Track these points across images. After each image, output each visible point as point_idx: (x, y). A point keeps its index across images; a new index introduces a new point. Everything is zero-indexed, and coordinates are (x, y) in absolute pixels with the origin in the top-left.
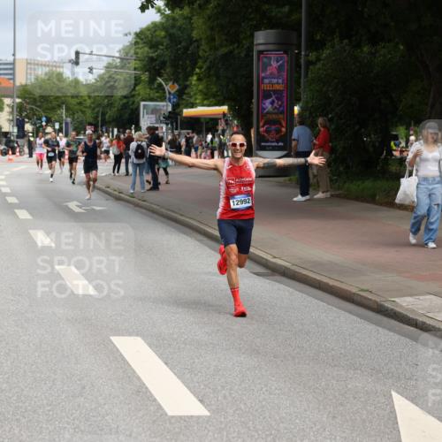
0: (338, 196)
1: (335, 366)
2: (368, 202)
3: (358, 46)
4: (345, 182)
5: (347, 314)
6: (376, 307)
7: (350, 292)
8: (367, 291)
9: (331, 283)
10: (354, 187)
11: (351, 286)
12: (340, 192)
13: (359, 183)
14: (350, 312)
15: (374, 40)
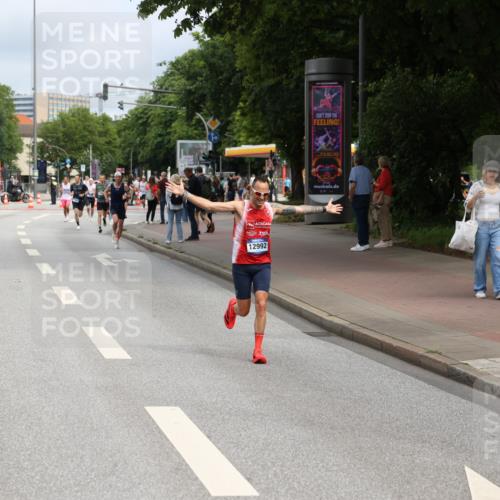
0: (402, 245)
1: (400, 438)
2: (436, 252)
3: (423, 74)
4: (409, 230)
5: (413, 378)
6: (446, 370)
7: (416, 354)
8: (436, 352)
9: (395, 343)
10: (419, 234)
11: (418, 347)
12: (404, 240)
13: (426, 229)
14: (417, 377)
15: (440, 69)
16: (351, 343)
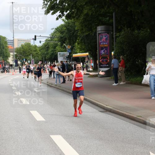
0: (128, 83)
1: (129, 143)
2: (139, 85)
3: (133, 30)
4: (131, 78)
5: (133, 125)
6: (143, 122)
7: (134, 117)
8: (140, 116)
9: (127, 114)
10: (134, 80)
11: (134, 115)
12: (129, 82)
13: (135, 78)
14: (134, 124)
15: (139, 28)
16: (113, 114)
